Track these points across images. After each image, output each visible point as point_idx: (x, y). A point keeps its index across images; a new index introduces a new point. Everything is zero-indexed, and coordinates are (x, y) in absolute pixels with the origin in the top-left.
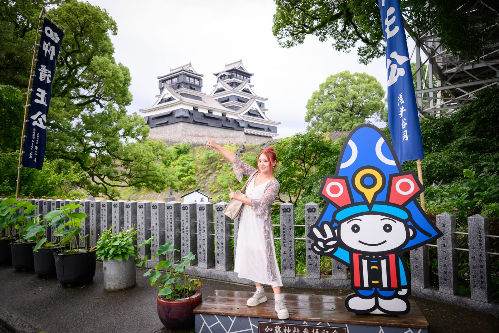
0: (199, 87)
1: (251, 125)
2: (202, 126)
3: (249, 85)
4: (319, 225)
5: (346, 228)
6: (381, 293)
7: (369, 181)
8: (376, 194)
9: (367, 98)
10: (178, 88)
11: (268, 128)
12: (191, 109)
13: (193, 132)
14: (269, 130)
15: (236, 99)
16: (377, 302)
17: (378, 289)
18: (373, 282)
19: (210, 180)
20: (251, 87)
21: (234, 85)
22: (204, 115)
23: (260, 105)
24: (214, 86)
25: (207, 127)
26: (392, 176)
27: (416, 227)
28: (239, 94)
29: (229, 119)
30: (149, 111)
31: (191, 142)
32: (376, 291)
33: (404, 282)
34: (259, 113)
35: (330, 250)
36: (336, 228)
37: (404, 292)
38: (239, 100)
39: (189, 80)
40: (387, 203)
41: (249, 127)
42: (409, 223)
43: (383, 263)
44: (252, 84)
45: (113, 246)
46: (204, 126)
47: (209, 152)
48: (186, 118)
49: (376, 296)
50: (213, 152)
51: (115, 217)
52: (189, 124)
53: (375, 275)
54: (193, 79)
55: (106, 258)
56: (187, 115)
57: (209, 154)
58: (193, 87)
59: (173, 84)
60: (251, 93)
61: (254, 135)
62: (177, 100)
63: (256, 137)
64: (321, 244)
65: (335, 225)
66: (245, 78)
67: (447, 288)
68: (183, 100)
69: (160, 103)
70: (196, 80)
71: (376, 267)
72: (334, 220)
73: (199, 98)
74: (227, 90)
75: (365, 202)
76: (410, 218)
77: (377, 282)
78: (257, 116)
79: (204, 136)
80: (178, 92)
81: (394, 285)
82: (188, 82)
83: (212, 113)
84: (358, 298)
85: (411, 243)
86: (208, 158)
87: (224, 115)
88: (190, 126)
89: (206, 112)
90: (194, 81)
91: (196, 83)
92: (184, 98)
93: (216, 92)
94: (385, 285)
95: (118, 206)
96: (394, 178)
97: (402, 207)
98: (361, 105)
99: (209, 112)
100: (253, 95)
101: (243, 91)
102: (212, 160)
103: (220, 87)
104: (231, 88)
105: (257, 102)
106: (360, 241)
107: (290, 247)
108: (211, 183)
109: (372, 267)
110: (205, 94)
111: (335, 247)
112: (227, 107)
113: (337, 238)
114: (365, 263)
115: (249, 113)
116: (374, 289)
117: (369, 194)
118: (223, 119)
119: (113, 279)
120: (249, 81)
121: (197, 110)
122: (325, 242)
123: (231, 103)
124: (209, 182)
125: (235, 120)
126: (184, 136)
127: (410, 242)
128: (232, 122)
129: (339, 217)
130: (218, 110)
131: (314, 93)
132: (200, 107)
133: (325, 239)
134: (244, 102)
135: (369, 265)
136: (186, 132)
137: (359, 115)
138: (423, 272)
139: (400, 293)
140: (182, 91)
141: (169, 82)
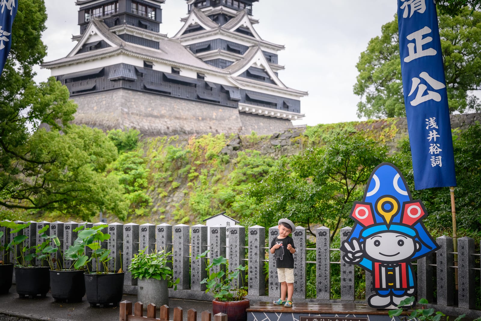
0: (156, 24)
1: (252, 97)
2: (159, 97)
3: (250, 20)
4: (349, 240)
5: (370, 243)
6: (395, 292)
7: (387, 207)
8: (393, 217)
9: (470, 54)
10: (116, 24)
11: (284, 103)
12: (140, 64)
13: (142, 108)
14: (285, 106)
15: (225, 46)
16: (392, 299)
17: (393, 290)
18: (389, 284)
19: (175, 199)
20: (252, 23)
21: (221, 19)
22: (164, 77)
23: (271, 58)
24: (182, 20)
25: (169, 99)
26: (405, 203)
27: (421, 242)
28: (229, 36)
29: (211, 86)
30: (59, 67)
31: (138, 127)
32: (391, 291)
33: (412, 284)
34: (267, 73)
35: (357, 260)
36: (362, 243)
37: (411, 291)
38: (229, 49)
39: (137, 9)
40: (401, 224)
41: (248, 99)
42: (417, 239)
43: (397, 269)
44: (254, 17)
45: (152, 266)
46: (163, 98)
47: (175, 149)
48: (131, 81)
49: (391, 295)
50: (183, 148)
51: (128, 242)
52: (135, 93)
53: (391, 278)
54: (144, 8)
56: (132, 75)
57: (175, 152)
58: (143, 23)
59: (106, 17)
60: (253, 36)
61: (257, 115)
62: (114, 46)
63: (261, 119)
64: (350, 255)
65: (362, 240)
66: (242, 5)
67: (464, 303)
68: (126, 48)
69: (80, 51)
70: (149, 10)
71: (392, 273)
72: (361, 236)
73: (155, 45)
74: (208, 29)
75: (385, 223)
76: (417, 235)
77: (392, 284)
78: (263, 79)
79: (162, 116)
80: (114, 32)
81: (405, 286)
82: (135, 13)
83: (178, 73)
84: (377, 297)
85: (418, 254)
86: (173, 159)
87: (200, 77)
88: (137, 97)
89: (167, 70)
90: (146, 12)
91: (150, 15)
92: (127, 43)
93: (185, 32)
94: (398, 286)
96: (406, 205)
97: (412, 227)
98: (459, 65)
99: (173, 71)
100: (258, 38)
101: (238, 30)
102: (179, 163)
103: (193, 23)
104: (214, 24)
105: (264, 52)
106: (380, 253)
107: (325, 270)
108: (177, 205)
109: (389, 273)
110: (165, 36)
111: (361, 257)
112: (206, 62)
113: (363, 250)
114: (383, 269)
115: (248, 74)
116: (389, 290)
117: (388, 217)
118: (199, 83)
119: (150, 298)
120: (250, 13)
121: (151, 67)
122: (353, 254)
123: (216, 53)
124: (174, 204)
125: (222, 88)
126: (126, 116)
127: (417, 253)
128: (216, 90)
129: (365, 234)
130: (189, 68)
131: (372, 41)
132: (157, 62)
133: (354, 251)
134: (239, 52)
135: (387, 271)
136: (128, 108)
137: (456, 85)
139: (409, 292)
140: (123, 30)
141: (98, 12)
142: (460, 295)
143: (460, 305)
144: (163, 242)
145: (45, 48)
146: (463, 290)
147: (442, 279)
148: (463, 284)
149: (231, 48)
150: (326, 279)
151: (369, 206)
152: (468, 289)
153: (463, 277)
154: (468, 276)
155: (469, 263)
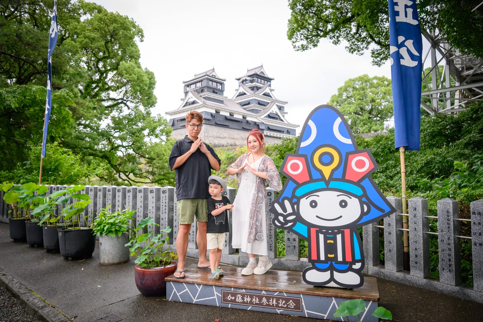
0: (222, 91)
1: (271, 128)
2: (223, 128)
3: (270, 89)
4: (280, 201)
5: (304, 203)
6: (336, 266)
7: (326, 159)
8: (333, 171)
9: (386, 102)
10: (202, 92)
11: (288, 131)
12: (213, 112)
13: (215, 134)
14: (288, 132)
15: (257, 102)
16: (332, 275)
17: (334, 263)
18: (329, 256)
20: (271, 91)
21: (255, 89)
22: (226, 118)
23: (280, 108)
24: (236, 90)
25: (228, 129)
26: (348, 154)
27: (370, 203)
28: (259, 97)
29: (250, 122)
30: (174, 114)
31: (212, 143)
32: (331, 264)
33: (358, 256)
34: (278, 116)
35: (290, 224)
36: (295, 203)
37: (357, 266)
38: (259, 104)
39: (212, 84)
40: (343, 179)
41: (269, 129)
42: (364, 199)
43: (339, 237)
44: (272, 88)
45: (108, 224)
46: (225, 128)
47: (229, 153)
48: (209, 120)
49: (332, 269)
50: (233, 153)
51: (119, 201)
52: (211, 126)
53: (331, 248)
54: (216, 84)
55: (101, 234)
56: (209, 117)
57: (229, 155)
58: (215, 91)
59: (197, 89)
60: (271, 97)
61: (274, 137)
62: (201, 103)
63: (276, 139)
64: (281, 218)
65: (295, 200)
66: (266, 82)
67: (418, 271)
68: (207, 103)
69: (184, 106)
70: (218, 84)
71: (332, 242)
72: (294, 196)
73: (222, 102)
74: (248, 94)
75: (323, 178)
76: (365, 195)
77: (333, 256)
78: (277, 119)
79: (225, 138)
80: (201, 96)
81: (349, 259)
82: (211, 86)
83: (233, 116)
84: (314, 270)
85: (365, 219)
86: (228, 159)
87: (244, 118)
88: (212, 128)
89: (228, 115)
90: (217, 85)
91: (219, 87)
92: (207, 101)
93: (237, 97)
94: (340, 258)
95: (121, 191)
96: (350, 156)
97: (358, 184)
98: (379, 108)
99: (230, 115)
100: (274, 98)
101: (264, 94)
102: (231, 161)
103: (241, 91)
104: (252, 92)
105: (277, 105)
106: (317, 216)
107: (270, 230)
109: (329, 241)
110: (226, 97)
111: (294, 221)
112: (247, 111)
113: (296, 213)
114: (321, 237)
115: (269, 116)
116: (329, 262)
117: (327, 171)
118: (244, 121)
119: (107, 253)
120: (270, 86)
121: (219, 113)
122: (285, 217)
123: (252, 106)
125: (255, 123)
126: (207, 138)
127: (364, 217)
128: (252, 124)
129: (298, 193)
130: (239, 113)
131: (332, 97)
132: (222, 110)
133: (285, 214)
134: (264, 105)
135: (326, 239)
136: (208, 134)
137: (378, 118)
138: (395, 256)
139: (354, 267)
140: (205, 95)
141: (193, 86)
142: (412, 261)
143: (412, 272)
144: (141, 202)
145: (156, 99)
146: (416, 256)
147: (390, 242)
148: (416, 249)
149: (260, 103)
150: (270, 238)
151: (303, 158)
152: (422, 255)
153: (416, 242)
154: (422, 241)
155: (423, 226)
